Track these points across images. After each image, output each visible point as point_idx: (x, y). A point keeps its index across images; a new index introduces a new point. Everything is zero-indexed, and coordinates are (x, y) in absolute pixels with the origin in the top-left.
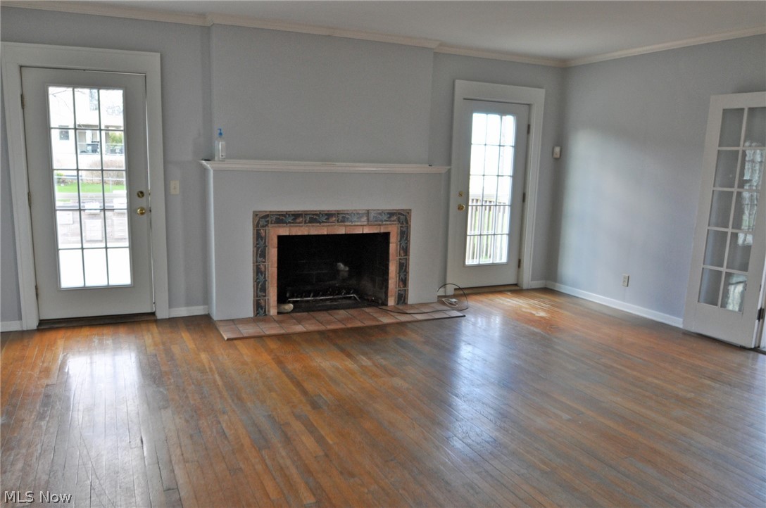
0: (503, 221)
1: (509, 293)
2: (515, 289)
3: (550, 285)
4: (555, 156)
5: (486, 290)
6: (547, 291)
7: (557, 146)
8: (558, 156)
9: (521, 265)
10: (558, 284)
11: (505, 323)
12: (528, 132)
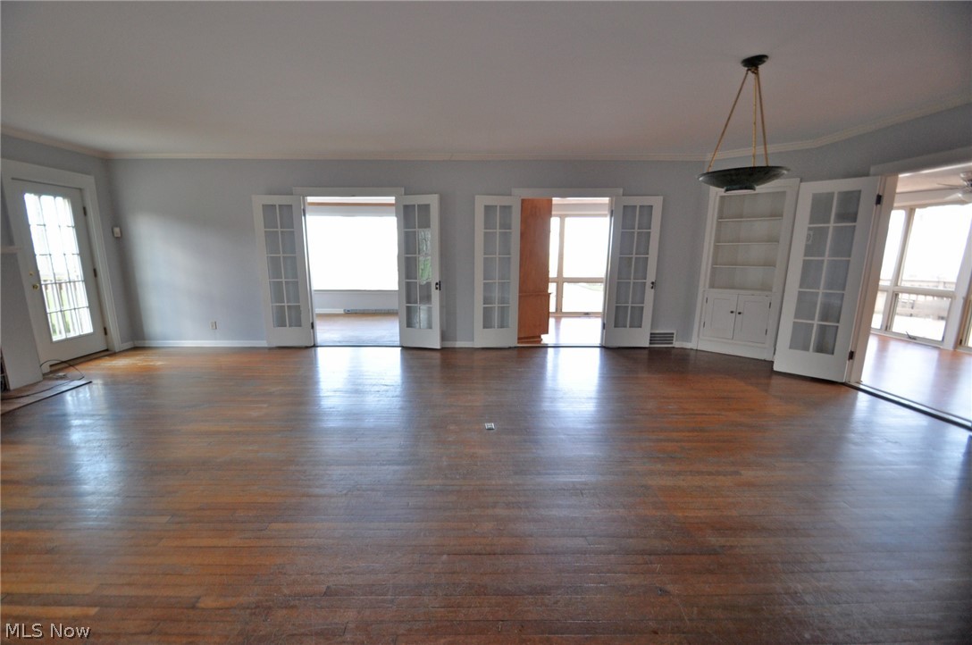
0: (80, 296)
1: (107, 358)
2: (108, 353)
3: (139, 343)
4: (116, 236)
5: (83, 360)
6: (136, 349)
7: (117, 226)
8: (119, 235)
9: (108, 331)
10: (147, 342)
11: (105, 384)
12: (85, 213)
